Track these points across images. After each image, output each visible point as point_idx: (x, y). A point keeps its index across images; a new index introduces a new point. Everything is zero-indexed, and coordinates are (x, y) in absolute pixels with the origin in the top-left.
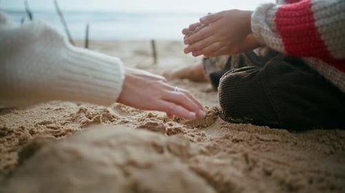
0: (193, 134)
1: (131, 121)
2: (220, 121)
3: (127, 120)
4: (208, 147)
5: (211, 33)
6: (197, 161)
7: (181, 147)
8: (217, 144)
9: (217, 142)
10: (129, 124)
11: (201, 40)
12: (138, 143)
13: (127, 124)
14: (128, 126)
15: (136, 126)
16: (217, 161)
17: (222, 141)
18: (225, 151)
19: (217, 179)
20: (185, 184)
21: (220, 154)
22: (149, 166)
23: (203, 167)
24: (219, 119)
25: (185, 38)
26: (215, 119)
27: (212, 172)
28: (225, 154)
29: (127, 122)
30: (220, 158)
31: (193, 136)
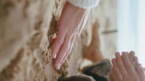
0: (48, 55)
1: (58, 10)
2: (58, 76)
3: (59, 7)
4: (38, 65)
5: (130, 73)
6: (28, 54)
7: (39, 43)
8: (41, 72)
9: (42, 72)
10: (55, 9)
11: (125, 65)
12: (42, 10)
13: (55, 7)
14: (54, 8)
15: (54, 13)
16: (28, 70)
17: (43, 75)
18: (36, 77)
19: (15, 69)
20: (12, 42)
21: (33, 72)
22: (25, 16)
23: (24, 58)
24: (60, 75)
25: (127, 53)
26: (59, 72)
27: (20, 65)
28: (34, 76)
29: (57, 7)
30: (31, 72)
31: (47, 55)
